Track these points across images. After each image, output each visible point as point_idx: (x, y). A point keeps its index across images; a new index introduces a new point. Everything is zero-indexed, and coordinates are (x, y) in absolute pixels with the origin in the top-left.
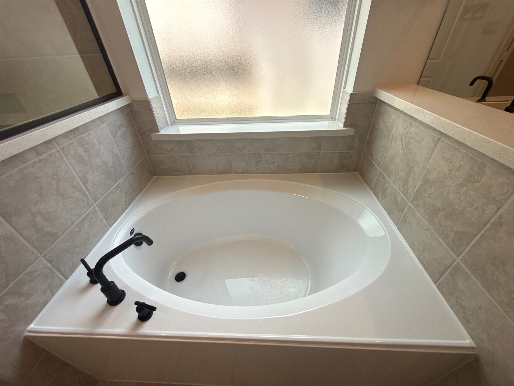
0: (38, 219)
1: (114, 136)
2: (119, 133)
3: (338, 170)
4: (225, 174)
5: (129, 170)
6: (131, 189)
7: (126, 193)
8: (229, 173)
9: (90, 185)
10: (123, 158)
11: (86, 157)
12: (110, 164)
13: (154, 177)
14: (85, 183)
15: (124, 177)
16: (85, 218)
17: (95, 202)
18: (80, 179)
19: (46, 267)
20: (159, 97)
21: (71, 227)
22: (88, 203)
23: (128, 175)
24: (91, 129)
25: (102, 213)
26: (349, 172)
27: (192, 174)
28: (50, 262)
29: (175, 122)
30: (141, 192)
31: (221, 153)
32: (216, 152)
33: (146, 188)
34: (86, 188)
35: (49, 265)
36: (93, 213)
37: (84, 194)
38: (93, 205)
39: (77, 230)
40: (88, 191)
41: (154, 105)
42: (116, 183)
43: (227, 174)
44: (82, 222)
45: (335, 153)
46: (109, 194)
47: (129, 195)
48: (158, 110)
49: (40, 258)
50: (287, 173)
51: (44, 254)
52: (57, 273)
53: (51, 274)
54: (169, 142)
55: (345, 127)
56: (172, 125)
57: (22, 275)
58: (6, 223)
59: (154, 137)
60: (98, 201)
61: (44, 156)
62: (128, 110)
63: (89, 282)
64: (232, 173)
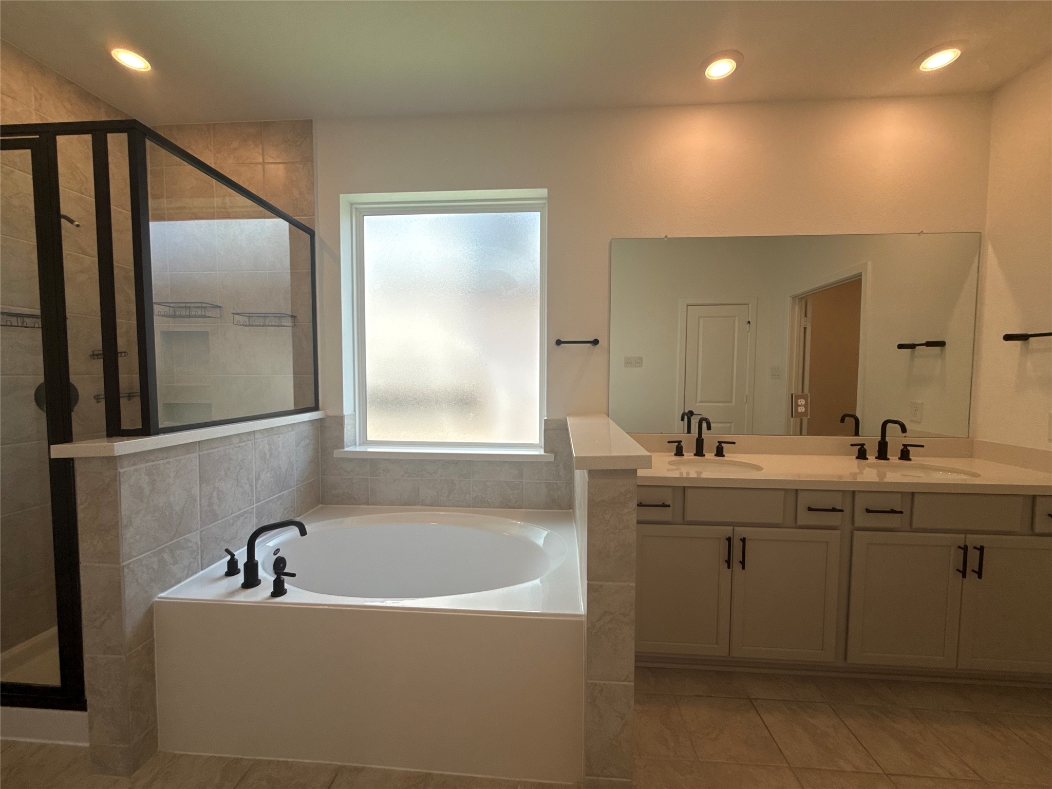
0: (215, 494)
1: (298, 445)
2: (302, 444)
3: (547, 506)
4: (409, 505)
5: (297, 485)
6: (291, 507)
7: (285, 509)
8: (415, 505)
9: (260, 483)
10: (297, 469)
11: (268, 456)
12: (283, 470)
13: (320, 505)
14: (257, 480)
15: (290, 489)
16: (242, 515)
17: (256, 503)
18: (255, 473)
19: (196, 543)
20: (355, 415)
21: (229, 516)
22: (251, 500)
23: (294, 490)
24: (282, 433)
25: (256, 518)
26: (562, 509)
27: (368, 504)
28: (201, 541)
29: (365, 442)
30: (300, 516)
31: (408, 477)
32: (403, 476)
33: (305, 514)
34: (256, 484)
35: (199, 543)
36: (250, 513)
37: (252, 490)
38: (253, 505)
39: (231, 522)
40: (256, 488)
41: (347, 421)
42: (280, 492)
43: (412, 505)
44: (238, 517)
45: (540, 483)
46: (270, 501)
47: (287, 513)
48: (349, 428)
49: (199, 532)
50: (486, 507)
51: (202, 529)
52: (200, 557)
53: (196, 554)
54: (351, 460)
55: (545, 452)
56: (360, 445)
57: (183, 537)
58: (198, 485)
59: (337, 453)
60: (259, 503)
61: (243, 444)
62: (319, 424)
63: (224, 573)
64: (419, 505)
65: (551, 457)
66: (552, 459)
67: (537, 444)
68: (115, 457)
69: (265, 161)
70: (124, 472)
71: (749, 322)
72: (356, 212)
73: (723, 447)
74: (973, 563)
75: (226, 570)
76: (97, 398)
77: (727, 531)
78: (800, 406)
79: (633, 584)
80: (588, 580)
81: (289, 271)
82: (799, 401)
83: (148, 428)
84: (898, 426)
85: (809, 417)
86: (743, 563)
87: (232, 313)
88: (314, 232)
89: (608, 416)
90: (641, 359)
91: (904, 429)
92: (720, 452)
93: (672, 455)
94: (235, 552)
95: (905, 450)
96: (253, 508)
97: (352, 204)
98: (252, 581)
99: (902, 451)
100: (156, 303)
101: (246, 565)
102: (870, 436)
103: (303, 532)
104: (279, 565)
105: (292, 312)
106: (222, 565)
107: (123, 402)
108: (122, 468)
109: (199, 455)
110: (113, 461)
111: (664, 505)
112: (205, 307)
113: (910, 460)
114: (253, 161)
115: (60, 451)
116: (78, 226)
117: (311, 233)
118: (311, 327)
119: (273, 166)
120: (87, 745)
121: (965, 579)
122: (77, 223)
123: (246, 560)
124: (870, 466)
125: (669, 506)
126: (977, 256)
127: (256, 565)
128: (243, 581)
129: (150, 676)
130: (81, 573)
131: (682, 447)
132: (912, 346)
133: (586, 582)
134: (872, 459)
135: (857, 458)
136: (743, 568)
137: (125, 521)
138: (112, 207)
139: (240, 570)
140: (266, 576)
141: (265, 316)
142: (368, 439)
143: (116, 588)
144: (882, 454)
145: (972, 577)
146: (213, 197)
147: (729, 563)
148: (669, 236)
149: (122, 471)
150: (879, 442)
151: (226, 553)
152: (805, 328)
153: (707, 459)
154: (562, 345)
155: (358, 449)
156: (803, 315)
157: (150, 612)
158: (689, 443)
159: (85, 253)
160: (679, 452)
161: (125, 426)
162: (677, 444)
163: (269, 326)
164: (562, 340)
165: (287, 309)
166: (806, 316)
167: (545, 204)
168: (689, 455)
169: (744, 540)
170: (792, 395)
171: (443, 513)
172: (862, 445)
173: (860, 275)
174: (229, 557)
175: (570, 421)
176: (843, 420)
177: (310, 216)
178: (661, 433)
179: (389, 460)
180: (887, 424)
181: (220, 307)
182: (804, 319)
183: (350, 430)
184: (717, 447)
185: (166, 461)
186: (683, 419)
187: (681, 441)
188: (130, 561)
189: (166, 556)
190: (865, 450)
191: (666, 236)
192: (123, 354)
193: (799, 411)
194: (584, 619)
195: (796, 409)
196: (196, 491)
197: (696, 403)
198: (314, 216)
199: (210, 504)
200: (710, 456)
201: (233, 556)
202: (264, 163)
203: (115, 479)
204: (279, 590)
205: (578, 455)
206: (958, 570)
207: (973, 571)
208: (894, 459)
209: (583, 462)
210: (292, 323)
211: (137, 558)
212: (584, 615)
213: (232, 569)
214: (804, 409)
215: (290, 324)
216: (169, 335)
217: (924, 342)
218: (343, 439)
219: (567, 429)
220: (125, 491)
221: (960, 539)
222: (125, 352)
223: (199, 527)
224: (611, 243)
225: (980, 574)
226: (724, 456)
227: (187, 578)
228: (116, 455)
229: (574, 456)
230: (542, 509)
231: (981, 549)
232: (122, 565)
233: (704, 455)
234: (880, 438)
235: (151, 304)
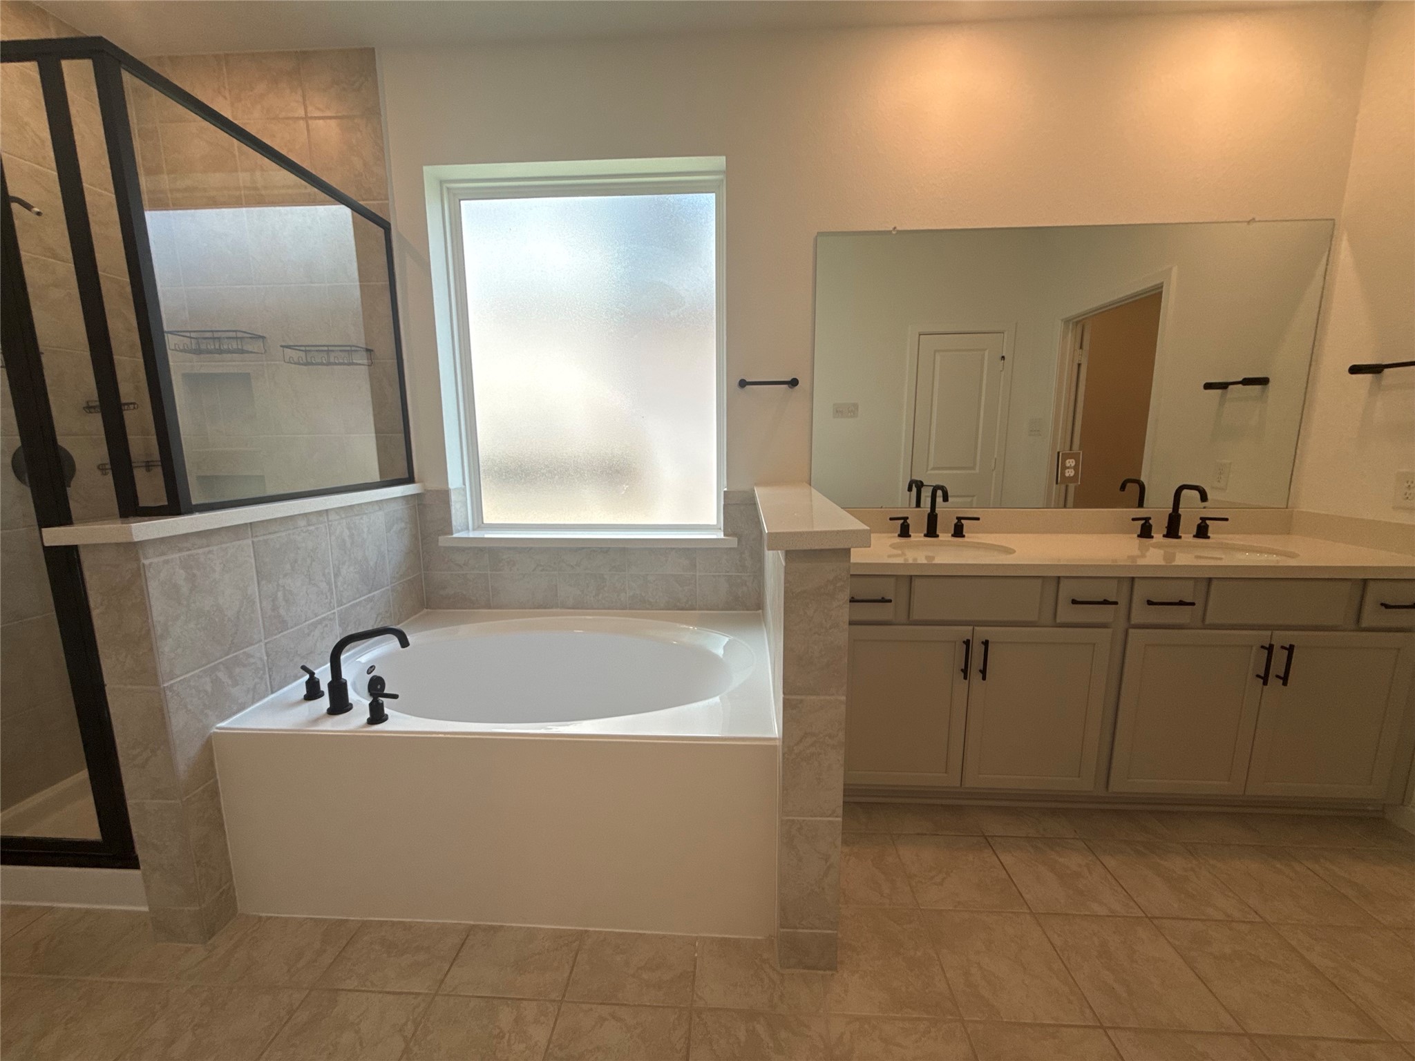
0: (280, 594)
1: (389, 530)
2: (395, 528)
3: (728, 606)
4: (545, 608)
5: (391, 583)
6: (386, 612)
7: (378, 615)
8: (552, 608)
9: (341, 579)
10: (390, 562)
11: (348, 544)
12: (372, 563)
13: (425, 610)
14: (336, 575)
15: (383, 589)
16: (320, 622)
17: (338, 606)
18: (333, 567)
19: (261, 659)
20: (464, 490)
21: (302, 623)
22: (331, 602)
23: (388, 590)
24: (366, 514)
25: (340, 626)
26: (747, 610)
27: (490, 608)
28: (268, 655)
29: (480, 525)
30: (399, 622)
31: (541, 571)
32: (534, 570)
33: (406, 622)
34: (335, 582)
35: (265, 658)
36: (331, 620)
37: (330, 589)
38: (334, 609)
39: (306, 631)
40: (336, 587)
41: (454, 497)
42: (369, 593)
43: (549, 608)
44: (315, 625)
45: (719, 576)
46: (357, 604)
47: (381, 620)
48: (458, 506)
49: (262, 644)
50: (648, 609)
51: (268, 640)
52: (267, 676)
53: (262, 672)
54: (463, 550)
55: (724, 535)
56: (474, 530)
57: (241, 651)
58: (256, 582)
59: (443, 541)
60: (341, 607)
61: (312, 528)
62: (416, 502)
63: (303, 697)
64: (557, 607)
65: (733, 542)
66: (735, 545)
67: (714, 525)
68: (135, 544)
69: (309, 115)
70: (150, 564)
71: (1003, 358)
72: (448, 193)
73: (962, 525)
74: (1278, 666)
75: (304, 692)
76: (101, 468)
77: (966, 632)
78: (1068, 468)
79: (844, 698)
80: (784, 693)
81: (358, 283)
82: (1067, 461)
83: (176, 505)
84: (1196, 494)
85: (1079, 483)
86: (983, 672)
87: (282, 346)
88: (389, 224)
89: (810, 485)
90: (856, 406)
91: (1204, 497)
92: (958, 532)
93: (894, 537)
94: (315, 669)
95: (1203, 524)
96: (334, 613)
97: (441, 182)
98: (340, 705)
99: (1199, 526)
100: (168, 332)
101: (330, 685)
102: (1158, 506)
103: (404, 643)
104: (376, 687)
105: (366, 344)
106: (299, 687)
107: (139, 474)
108: (146, 558)
109: (253, 542)
110: (132, 549)
111: (884, 600)
112: (242, 338)
113: (1209, 538)
114: (290, 115)
115: (56, 536)
116: (39, 214)
117: (386, 226)
118: (396, 364)
119: (321, 122)
120: (145, 909)
121: (1265, 687)
122: (36, 210)
123: (330, 679)
124: (1157, 546)
125: (890, 601)
126: (1327, 253)
127: (345, 684)
128: (329, 706)
129: (218, 825)
130: (109, 698)
131: (908, 525)
132: (1223, 386)
133: (781, 696)
134: (1158, 537)
135: (1139, 536)
136: (984, 678)
137: (159, 630)
138: (85, 185)
139: (323, 692)
140: (359, 699)
141: (328, 350)
142: (485, 522)
143: (158, 716)
144: (1173, 530)
145: (1274, 683)
146: (236, 171)
147: (965, 672)
148: (899, 228)
149: (146, 562)
150: (1170, 515)
151: (302, 672)
152: (1079, 365)
153: (941, 541)
154: (748, 387)
155: (472, 535)
156: (1078, 345)
157: (208, 746)
158: (918, 519)
159: (55, 256)
160: (905, 532)
161: (144, 501)
162: (902, 521)
163: (336, 364)
164: (747, 381)
165: (357, 337)
166: (1081, 347)
167: (722, 180)
168: (917, 536)
169: (986, 643)
170: (1059, 453)
171: (591, 617)
172: (1147, 519)
173: (1160, 286)
174: (307, 677)
175: (759, 493)
176: (1123, 487)
177: (381, 199)
178: (881, 508)
179: (515, 549)
180: (1183, 489)
181: (263, 338)
182: (1079, 351)
183: (459, 511)
184: (956, 525)
185: (206, 549)
186: (910, 489)
187: (907, 518)
188: (172, 682)
189: (221, 675)
190: (1150, 526)
191: (895, 228)
192: (132, 406)
193: (1067, 475)
194: (779, 743)
195: (1063, 474)
196: (253, 589)
197: (927, 470)
198: (387, 199)
199: (275, 608)
200: (945, 536)
201: (312, 674)
202: (306, 118)
203: (139, 574)
204: (377, 715)
205: (770, 531)
206: (1258, 676)
207: (1278, 676)
208: (1187, 536)
209: (777, 540)
210: (368, 359)
211: (182, 678)
212: (779, 739)
213: (313, 691)
214: (1073, 472)
215: (365, 362)
216: (194, 380)
217: (1240, 379)
218: (451, 522)
219: (755, 504)
220: (154, 589)
221: (1264, 637)
222: (134, 404)
223: (263, 638)
224: (816, 240)
225: (1285, 680)
226: (964, 536)
227: (253, 703)
228: (136, 540)
229: (767, 532)
230: (722, 610)
231: (1291, 649)
232: (162, 687)
233: (938, 536)
234: (1171, 510)
235: (162, 332)
